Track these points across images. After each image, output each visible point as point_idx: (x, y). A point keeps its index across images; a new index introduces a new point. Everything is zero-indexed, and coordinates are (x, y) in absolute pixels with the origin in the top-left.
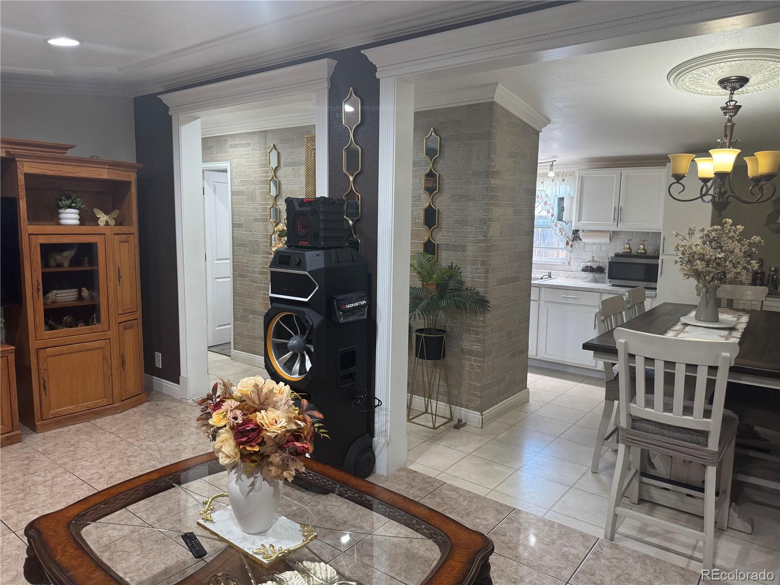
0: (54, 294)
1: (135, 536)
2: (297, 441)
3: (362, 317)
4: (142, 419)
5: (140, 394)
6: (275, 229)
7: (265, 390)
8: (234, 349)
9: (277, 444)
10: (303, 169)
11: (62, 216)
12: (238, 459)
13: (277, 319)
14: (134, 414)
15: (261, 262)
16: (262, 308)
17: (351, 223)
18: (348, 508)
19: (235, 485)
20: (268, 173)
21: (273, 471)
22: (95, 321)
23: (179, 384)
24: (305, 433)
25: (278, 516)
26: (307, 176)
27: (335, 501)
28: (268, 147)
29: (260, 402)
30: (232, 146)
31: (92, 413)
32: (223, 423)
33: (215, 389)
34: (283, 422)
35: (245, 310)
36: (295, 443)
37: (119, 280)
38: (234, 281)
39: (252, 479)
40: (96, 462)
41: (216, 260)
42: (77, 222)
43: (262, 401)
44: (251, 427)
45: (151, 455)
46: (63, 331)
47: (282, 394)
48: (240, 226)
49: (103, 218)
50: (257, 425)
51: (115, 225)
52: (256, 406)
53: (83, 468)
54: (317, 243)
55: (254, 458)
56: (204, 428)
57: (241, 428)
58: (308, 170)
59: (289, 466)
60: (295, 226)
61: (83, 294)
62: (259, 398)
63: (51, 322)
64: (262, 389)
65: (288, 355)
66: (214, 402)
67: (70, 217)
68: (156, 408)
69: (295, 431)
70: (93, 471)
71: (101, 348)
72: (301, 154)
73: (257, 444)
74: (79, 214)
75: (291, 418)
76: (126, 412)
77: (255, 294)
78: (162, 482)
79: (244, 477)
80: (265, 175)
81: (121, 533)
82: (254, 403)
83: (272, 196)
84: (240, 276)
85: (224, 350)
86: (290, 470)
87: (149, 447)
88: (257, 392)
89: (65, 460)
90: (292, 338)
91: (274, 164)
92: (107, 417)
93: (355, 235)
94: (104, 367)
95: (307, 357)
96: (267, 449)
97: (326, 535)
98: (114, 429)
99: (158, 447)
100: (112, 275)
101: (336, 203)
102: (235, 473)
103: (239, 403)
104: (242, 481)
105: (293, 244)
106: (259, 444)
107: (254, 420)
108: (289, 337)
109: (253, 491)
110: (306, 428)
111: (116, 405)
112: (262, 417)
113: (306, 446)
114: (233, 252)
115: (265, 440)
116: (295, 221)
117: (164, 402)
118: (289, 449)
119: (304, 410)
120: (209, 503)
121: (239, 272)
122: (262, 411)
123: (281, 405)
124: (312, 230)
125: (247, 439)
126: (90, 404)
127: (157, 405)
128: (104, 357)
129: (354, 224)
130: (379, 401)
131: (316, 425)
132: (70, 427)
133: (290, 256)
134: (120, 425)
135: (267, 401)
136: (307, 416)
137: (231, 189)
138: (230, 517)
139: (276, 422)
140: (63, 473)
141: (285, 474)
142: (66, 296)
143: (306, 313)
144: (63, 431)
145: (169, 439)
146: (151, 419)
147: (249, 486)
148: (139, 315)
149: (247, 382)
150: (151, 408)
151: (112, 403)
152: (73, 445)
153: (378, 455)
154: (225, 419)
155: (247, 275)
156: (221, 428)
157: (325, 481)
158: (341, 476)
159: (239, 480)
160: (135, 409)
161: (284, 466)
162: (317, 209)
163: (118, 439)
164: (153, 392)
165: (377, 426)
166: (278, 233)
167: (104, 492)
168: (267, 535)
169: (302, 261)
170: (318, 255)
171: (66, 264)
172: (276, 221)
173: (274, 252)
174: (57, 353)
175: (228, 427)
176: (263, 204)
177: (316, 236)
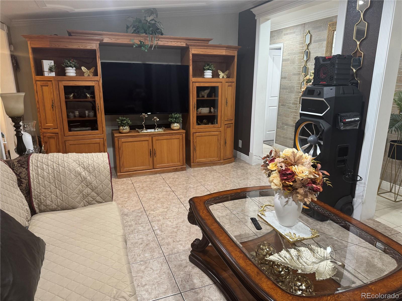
0: (200, 109)
1: (228, 217)
2: (314, 184)
3: (355, 128)
4: (232, 169)
5: (231, 158)
6: (305, 79)
7: (298, 156)
8: (275, 143)
9: (303, 183)
10: (325, 43)
11: (205, 74)
12: (281, 187)
13: (303, 125)
14: (228, 167)
15: (294, 98)
16: (293, 123)
17: (354, 70)
18: (334, 231)
19: (278, 200)
20: (304, 47)
21: (299, 197)
22: (215, 123)
23: (249, 156)
24: (319, 181)
25: (298, 221)
26: (327, 47)
27: (326, 226)
28: (305, 33)
29: (294, 161)
30: (285, 35)
31: (212, 163)
32: (274, 169)
33: (271, 153)
34: (307, 173)
35: (283, 123)
36: (313, 185)
37: (226, 105)
38: (278, 108)
39: (287, 199)
40: (213, 183)
41: (271, 97)
42: (211, 77)
43: (295, 161)
44: (289, 173)
45: (235, 185)
46: (203, 126)
47: (307, 159)
48: (285, 78)
49: (221, 74)
50: (292, 172)
51: (226, 78)
52: (292, 163)
53: (208, 185)
54: (331, 82)
55: (290, 188)
56: (264, 171)
57: (284, 172)
58: (328, 43)
59: (308, 196)
60: (319, 73)
61: (211, 110)
62: (294, 159)
63: (199, 122)
64: (296, 154)
65: (307, 146)
66: (270, 159)
67: (208, 74)
68: (238, 165)
69: (313, 179)
70: (212, 187)
71: (217, 135)
72: (325, 34)
73: (292, 181)
74: (212, 73)
75: (311, 172)
76: (225, 165)
77: (289, 115)
78: (242, 194)
79: (283, 197)
80: (302, 48)
81: (222, 215)
82: (291, 161)
83: (304, 61)
84: (282, 105)
85: (270, 143)
86: (308, 198)
87: (234, 181)
88: (293, 155)
89: (201, 180)
90: (310, 136)
91: (308, 42)
92: (218, 166)
93: (357, 78)
94: (218, 144)
95: (318, 148)
96: (297, 185)
97: (320, 241)
98: (220, 171)
99: (238, 182)
100: (224, 102)
101: (347, 58)
102: (278, 195)
103: (283, 160)
104: (282, 199)
105: (317, 84)
106: (293, 182)
107: (291, 170)
108: (309, 135)
109: (287, 205)
110: (319, 179)
111: (222, 161)
112: (295, 168)
113: (319, 188)
114: (280, 92)
115: (296, 180)
116: (319, 70)
117: (241, 163)
118: (309, 187)
119: (319, 169)
120: (263, 207)
121: (282, 103)
122: (295, 166)
123: (306, 165)
124: (329, 75)
125: (286, 178)
126: (211, 159)
127: (238, 164)
128: (218, 139)
129: (356, 72)
130: (361, 177)
131: (325, 179)
132: (203, 168)
133: (314, 90)
134: (223, 170)
135: (298, 161)
136: (320, 173)
137: (282, 58)
138: (273, 216)
139: (303, 172)
140: (200, 185)
141: (305, 199)
142: (205, 111)
143: (321, 123)
144: (201, 169)
145: (243, 179)
146: (236, 169)
147: (285, 202)
148: (233, 121)
149: (288, 151)
150: (236, 165)
151: (220, 160)
152: (204, 175)
153: (356, 208)
154: (276, 167)
155: (286, 105)
156: (273, 171)
157: (325, 211)
158: (334, 211)
159: (280, 198)
160: (229, 164)
161: (306, 196)
162: (334, 62)
163: (221, 176)
164: (237, 158)
165: (357, 192)
166: (306, 81)
167: (218, 193)
168: (292, 228)
169: (321, 92)
170: (331, 89)
171: (206, 96)
172: (305, 74)
173: (303, 91)
174: (200, 135)
175: (277, 171)
176: (299, 65)
177: (331, 78)
